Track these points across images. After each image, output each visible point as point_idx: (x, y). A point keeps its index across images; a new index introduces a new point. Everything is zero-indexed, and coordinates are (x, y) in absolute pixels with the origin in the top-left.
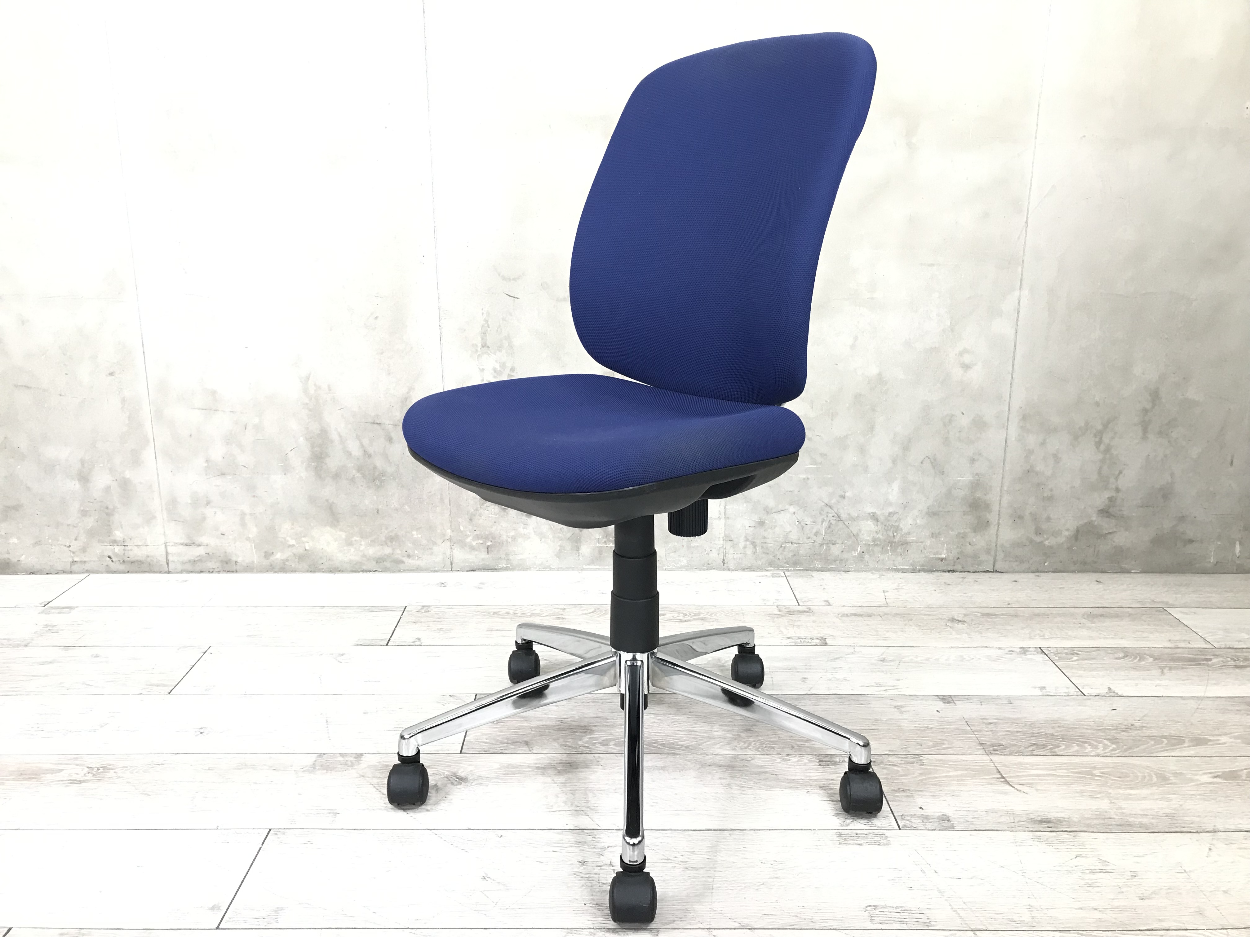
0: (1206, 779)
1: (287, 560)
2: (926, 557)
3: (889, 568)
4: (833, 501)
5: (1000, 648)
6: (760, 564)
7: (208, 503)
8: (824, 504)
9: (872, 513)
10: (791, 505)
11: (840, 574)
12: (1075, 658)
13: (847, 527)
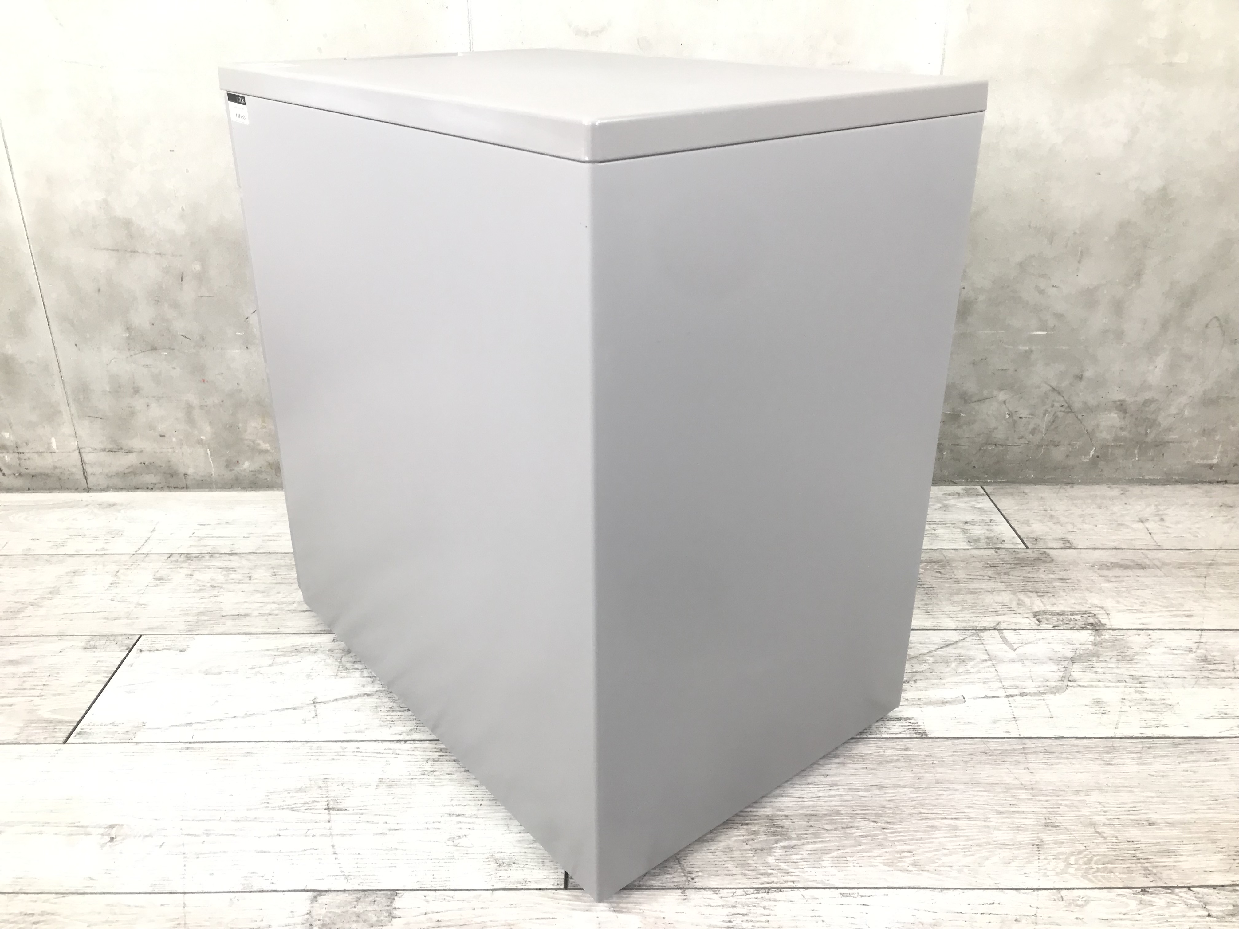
1: (260, 472)
2: (1188, 463)
3: (1133, 479)
4: (1063, 385)
6: (947, 474)
7: (136, 391)
8: (1049, 388)
9: (1119, 401)
10: (1001, 390)
11: (1064, 488)
13: (1080, 421)
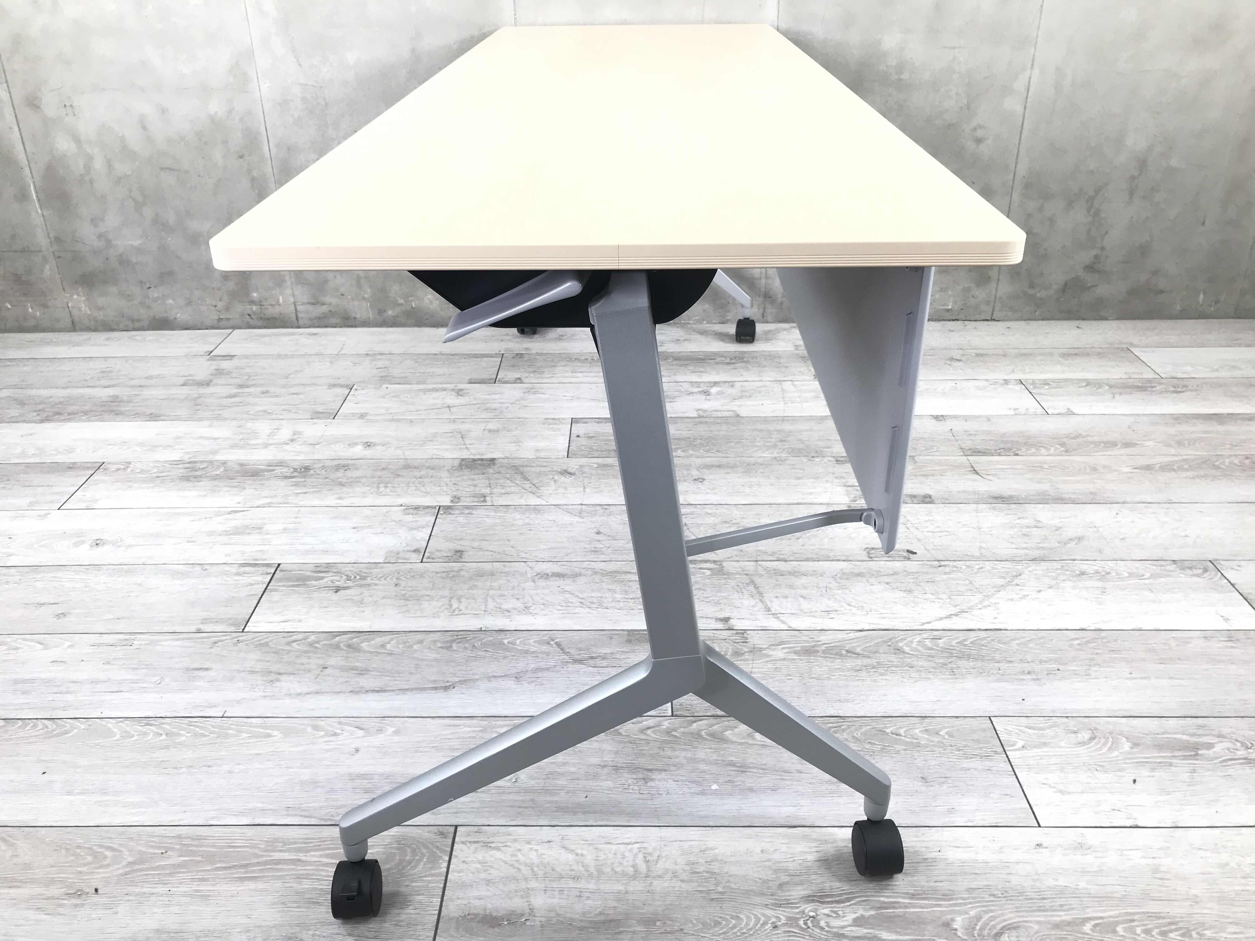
0: (1128, 470)
5: (987, 380)
12: (1047, 387)
